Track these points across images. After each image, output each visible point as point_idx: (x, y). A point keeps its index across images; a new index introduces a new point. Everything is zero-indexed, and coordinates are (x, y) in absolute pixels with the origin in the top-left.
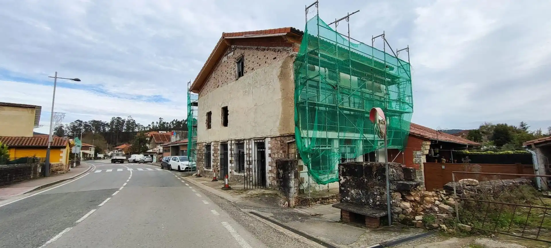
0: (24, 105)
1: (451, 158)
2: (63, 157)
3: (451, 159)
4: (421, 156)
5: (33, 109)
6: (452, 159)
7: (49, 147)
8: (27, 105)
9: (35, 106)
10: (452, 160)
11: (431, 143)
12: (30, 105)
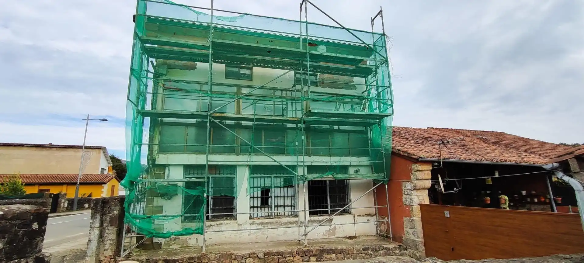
0: (93, 146)
1: (549, 193)
2: (104, 192)
3: (548, 196)
4: (412, 192)
5: (100, 149)
6: (550, 196)
7: (78, 183)
8: (95, 146)
9: (101, 147)
10: (552, 197)
11: (433, 166)
12: (97, 147)
